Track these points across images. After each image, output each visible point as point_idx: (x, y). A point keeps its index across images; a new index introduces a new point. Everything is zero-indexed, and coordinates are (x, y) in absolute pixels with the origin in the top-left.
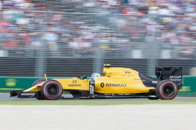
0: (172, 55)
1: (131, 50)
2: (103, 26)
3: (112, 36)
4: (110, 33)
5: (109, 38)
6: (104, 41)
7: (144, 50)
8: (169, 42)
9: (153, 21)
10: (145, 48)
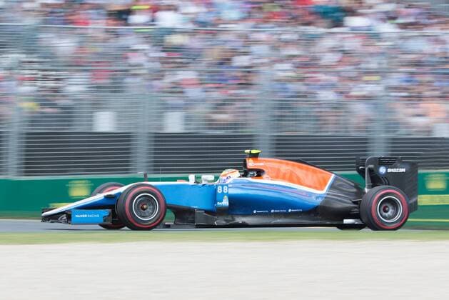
0: (188, 124)
1: (91, 112)
2: (23, 53)
3: (45, 78)
4: (39, 70)
5: (39, 83)
6: (26, 88)
7: (122, 112)
8: (182, 92)
9: (143, 43)
10: (125, 108)
